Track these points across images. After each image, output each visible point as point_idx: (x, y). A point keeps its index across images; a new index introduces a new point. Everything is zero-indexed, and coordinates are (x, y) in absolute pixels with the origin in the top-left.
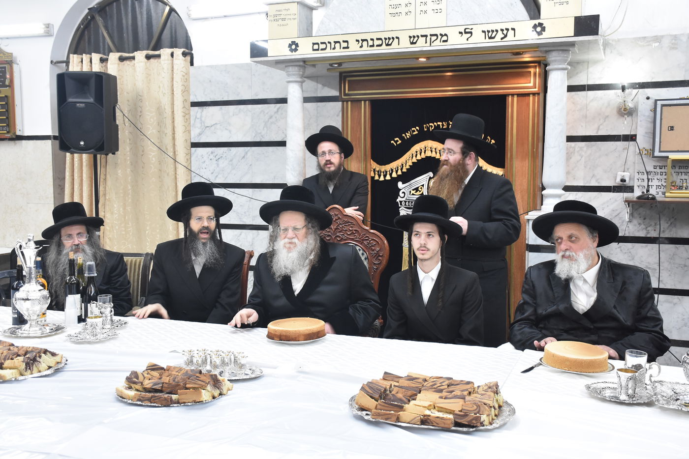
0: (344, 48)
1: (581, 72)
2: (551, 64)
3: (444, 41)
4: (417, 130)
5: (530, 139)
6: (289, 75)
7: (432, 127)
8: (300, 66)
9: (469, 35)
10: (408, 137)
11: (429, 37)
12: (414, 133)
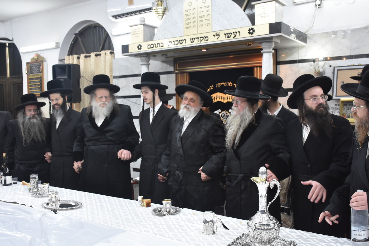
0: (161, 46)
1: (294, 53)
2: (263, 50)
3: (206, 40)
4: (212, 87)
6: (142, 61)
7: (219, 85)
9: (218, 36)
11: (199, 39)
12: (211, 89)
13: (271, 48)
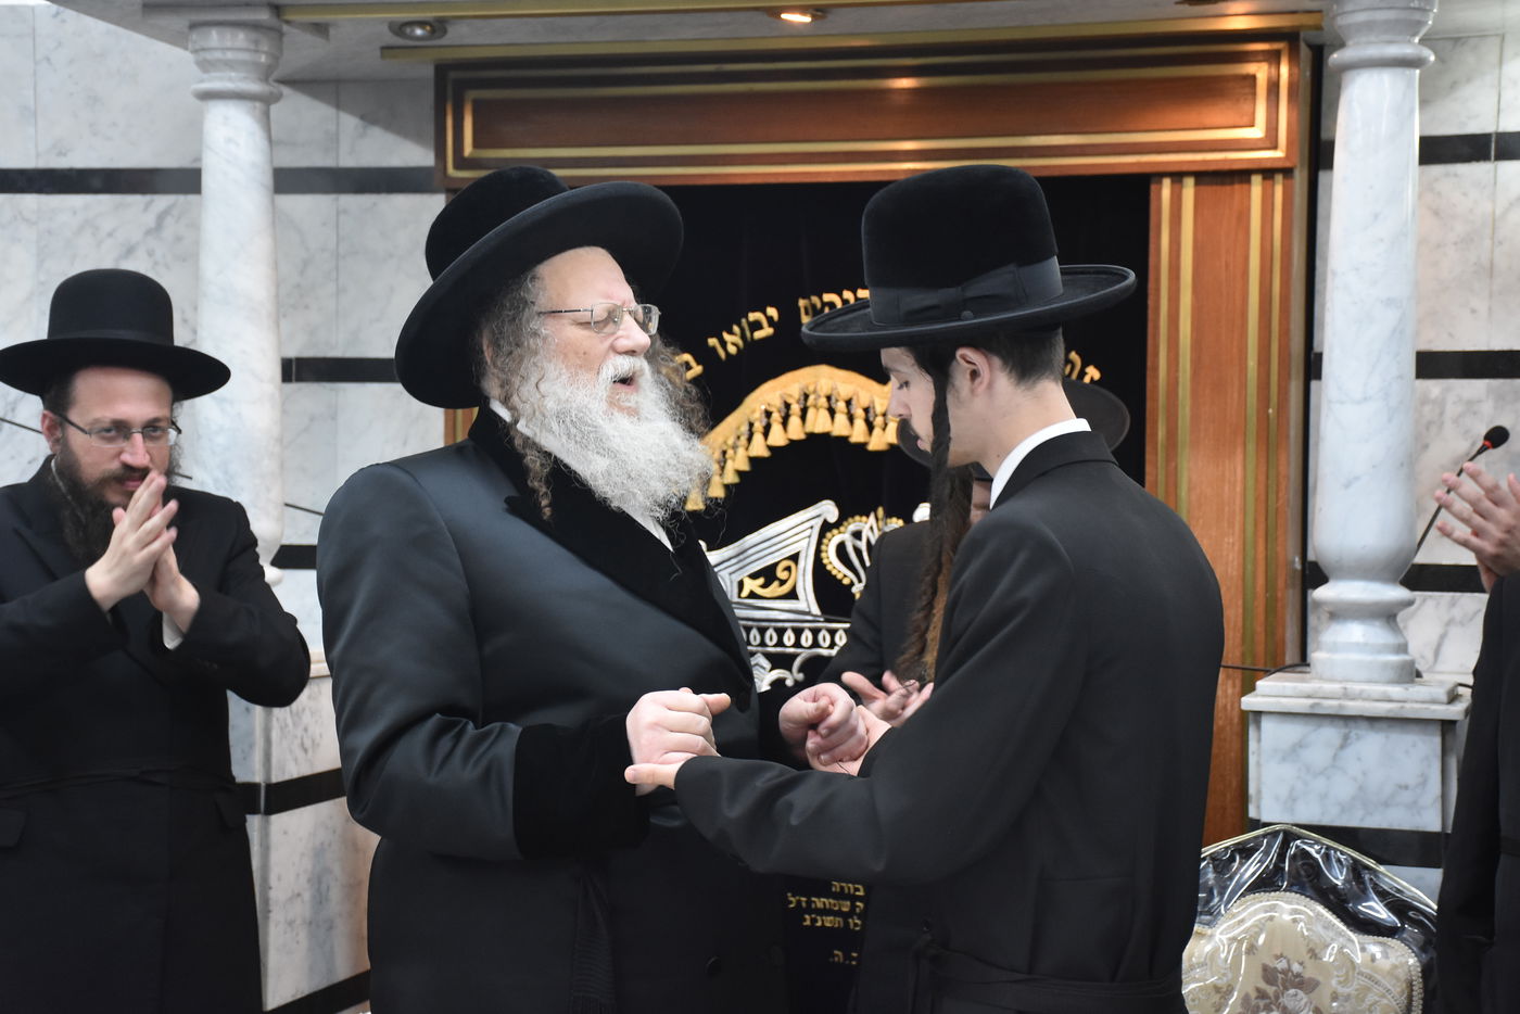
1: (1469, 80)
2: (1350, 43)
4: (770, 319)
5: (1252, 363)
6: (206, 66)
8: (255, 26)
10: (732, 350)
12: (758, 335)
13: (1414, 35)
